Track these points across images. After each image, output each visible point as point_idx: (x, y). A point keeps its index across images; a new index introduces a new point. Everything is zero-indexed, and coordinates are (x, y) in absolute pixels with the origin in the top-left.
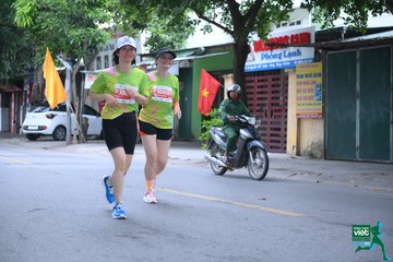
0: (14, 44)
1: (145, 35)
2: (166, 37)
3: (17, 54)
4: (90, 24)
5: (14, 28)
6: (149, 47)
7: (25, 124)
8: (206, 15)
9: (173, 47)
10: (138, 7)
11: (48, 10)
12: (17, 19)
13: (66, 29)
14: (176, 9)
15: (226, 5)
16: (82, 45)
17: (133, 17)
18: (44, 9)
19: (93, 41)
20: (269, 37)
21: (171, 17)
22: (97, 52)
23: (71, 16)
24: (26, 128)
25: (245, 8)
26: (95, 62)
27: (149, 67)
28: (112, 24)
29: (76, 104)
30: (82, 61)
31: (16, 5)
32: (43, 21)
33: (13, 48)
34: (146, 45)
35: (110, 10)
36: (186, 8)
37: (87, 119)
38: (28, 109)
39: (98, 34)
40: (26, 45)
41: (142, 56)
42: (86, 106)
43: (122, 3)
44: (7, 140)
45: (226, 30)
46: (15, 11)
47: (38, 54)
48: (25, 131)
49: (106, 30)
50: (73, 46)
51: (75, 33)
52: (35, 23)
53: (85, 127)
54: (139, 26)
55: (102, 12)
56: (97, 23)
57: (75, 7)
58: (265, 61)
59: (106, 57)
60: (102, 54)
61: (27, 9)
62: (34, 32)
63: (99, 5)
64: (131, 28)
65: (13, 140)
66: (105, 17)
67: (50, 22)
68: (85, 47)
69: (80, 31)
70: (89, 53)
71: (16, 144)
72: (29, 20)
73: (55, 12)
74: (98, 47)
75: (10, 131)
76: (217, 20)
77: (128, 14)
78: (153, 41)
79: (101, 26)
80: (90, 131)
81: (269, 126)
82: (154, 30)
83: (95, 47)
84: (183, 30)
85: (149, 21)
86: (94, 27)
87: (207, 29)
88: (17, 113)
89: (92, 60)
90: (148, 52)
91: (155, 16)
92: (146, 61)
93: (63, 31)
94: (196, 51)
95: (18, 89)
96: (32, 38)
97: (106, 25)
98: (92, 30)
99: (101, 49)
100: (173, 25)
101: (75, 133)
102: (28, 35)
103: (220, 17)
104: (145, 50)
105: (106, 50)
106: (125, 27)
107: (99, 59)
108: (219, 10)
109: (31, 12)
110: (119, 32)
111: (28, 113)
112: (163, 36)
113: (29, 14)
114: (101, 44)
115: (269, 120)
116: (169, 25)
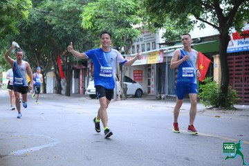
0: (81, 39)
1: (162, 31)
2: (176, 32)
3: (83, 45)
4: (128, 25)
5: (81, 29)
6: (165, 39)
7: (89, 88)
8: (201, 17)
9: (180, 38)
10: (158, 14)
11: (102, 17)
12: (83, 24)
13: (113, 29)
14: (182, 14)
15: (214, 11)
16: (123, 38)
17: (154, 20)
18: (99, 17)
19: (130, 36)
20: (242, 30)
21: (178, 19)
22: (132, 43)
23: (115, 21)
24: (89, 91)
25: (226, 12)
26: (131, 49)
27: (165, 52)
28: (141, 25)
29: (120, 75)
30: (123, 49)
31: (82, 15)
32: (99, 24)
33: (81, 42)
34: (162, 38)
35: (140, 16)
36: (188, 13)
37: (126, 85)
38: (90, 79)
39: (133, 32)
40: (88, 39)
41: (160, 44)
42: (126, 77)
43: (147, 12)
44: (77, 99)
45: (214, 26)
46: (82, 19)
47: (96, 45)
48: (89, 93)
49: (138, 29)
50: (117, 40)
51: (118, 32)
52: (94, 26)
53: (125, 90)
54: (158, 26)
55: (135, 18)
56: (132, 25)
57: (118, 15)
58: (240, 46)
59: (138, 46)
60: (135, 44)
61: (89, 18)
62: (93, 31)
63: (133, 13)
64: (154, 27)
65: (82, 99)
66: (137, 21)
67: (103, 25)
68: (125, 40)
69: (122, 30)
70: (127, 43)
71: (83, 101)
72: (90, 24)
73: (106, 18)
74: (133, 39)
75: (79, 93)
76: (208, 20)
77: (152, 18)
78: (167, 35)
79: (134, 27)
80: (128, 93)
81: (243, 88)
82: (168, 27)
83: (131, 40)
84: (186, 27)
85: (165, 22)
86: (130, 27)
87: (202, 26)
88: (84, 82)
89: (129, 48)
90: (164, 42)
91: (168, 19)
92: (163, 47)
93: (111, 31)
94: (195, 40)
95: (84, 67)
96: (92, 35)
97: (137, 26)
98: (129, 29)
99: (135, 41)
100: (180, 24)
101: (119, 94)
102: (90, 34)
103: (210, 18)
104: (162, 41)
105: (138, 41)
106: (150, 27)
107: (133, 47)
108: (210, 14)
109: (91, 19)
110: (145, 30)
111: (90, 82)
112: (174, 31)
113: (90, 20)
114: (134, 38)
115: (243, 84)
116: (177, 24)
